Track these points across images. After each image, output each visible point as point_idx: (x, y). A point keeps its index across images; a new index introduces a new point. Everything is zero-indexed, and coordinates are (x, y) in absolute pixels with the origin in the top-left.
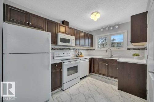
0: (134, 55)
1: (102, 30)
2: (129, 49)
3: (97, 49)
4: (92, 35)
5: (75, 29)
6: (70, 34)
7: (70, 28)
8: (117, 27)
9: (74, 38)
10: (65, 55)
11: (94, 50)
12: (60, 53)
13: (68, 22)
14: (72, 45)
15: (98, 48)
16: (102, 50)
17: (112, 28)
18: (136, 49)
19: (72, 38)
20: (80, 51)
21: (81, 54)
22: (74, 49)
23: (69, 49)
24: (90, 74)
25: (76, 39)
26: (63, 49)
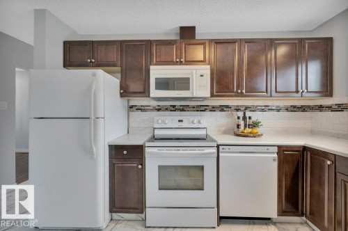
9: (206, 69)
21: (252, 126)
22: (224, 108)
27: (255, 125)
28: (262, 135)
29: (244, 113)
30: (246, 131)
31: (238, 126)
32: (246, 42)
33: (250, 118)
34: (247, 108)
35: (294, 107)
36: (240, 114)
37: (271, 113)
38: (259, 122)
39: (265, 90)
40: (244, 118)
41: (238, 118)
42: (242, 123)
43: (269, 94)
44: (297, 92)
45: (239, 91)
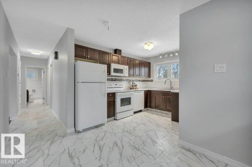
1: (161, 57)
3: (155, 79)
4: (150, 63)
5: (128, 58)
6: (123, 64)
7: (123, 57)
8: (177, 54)
9: (127, 67)
10: (117, 86)
11: (152, 81)
12: (113, 84)
13: (121, 51)
14: (125, 75)
16: (161, 81)
17: (171, 55)
19: (125, 68)
20: (134, 82)
21: (136, 86)
22: (127, 80)
23: (121, 80)
24: (146, 109)
25: (129, 68)
26: (115, 80)
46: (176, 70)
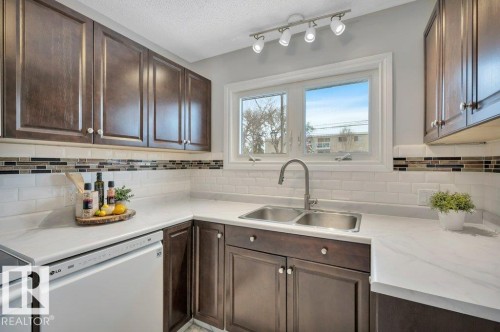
0: (441, 202)
1: (258, 48)
2: (401, 164)
3: (232, 159)
4: (207, 81)
11: (218, 165)
15: (239, 156)
16: (257, 166)
18: (441, 162)
27: (121, 196)
28: (134, 214)
29: (99, 176)
30: (104, 213)
31: (87, 204)
32: (106, 34)
33: (111, 184)
34: (102, 164)
35: (173, 162)
36: (90, 177)
37: (144, 172)
38: (128, 191)
39: (137, 134)
40: (99, 185)
41: (87, 187)
42: (94, 196)
43: (145, 141)
44: (180, 142)
45: (91, 131)
46: (279, 135)
